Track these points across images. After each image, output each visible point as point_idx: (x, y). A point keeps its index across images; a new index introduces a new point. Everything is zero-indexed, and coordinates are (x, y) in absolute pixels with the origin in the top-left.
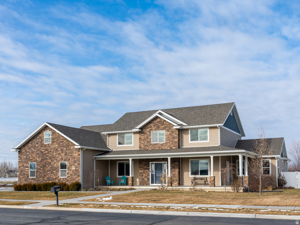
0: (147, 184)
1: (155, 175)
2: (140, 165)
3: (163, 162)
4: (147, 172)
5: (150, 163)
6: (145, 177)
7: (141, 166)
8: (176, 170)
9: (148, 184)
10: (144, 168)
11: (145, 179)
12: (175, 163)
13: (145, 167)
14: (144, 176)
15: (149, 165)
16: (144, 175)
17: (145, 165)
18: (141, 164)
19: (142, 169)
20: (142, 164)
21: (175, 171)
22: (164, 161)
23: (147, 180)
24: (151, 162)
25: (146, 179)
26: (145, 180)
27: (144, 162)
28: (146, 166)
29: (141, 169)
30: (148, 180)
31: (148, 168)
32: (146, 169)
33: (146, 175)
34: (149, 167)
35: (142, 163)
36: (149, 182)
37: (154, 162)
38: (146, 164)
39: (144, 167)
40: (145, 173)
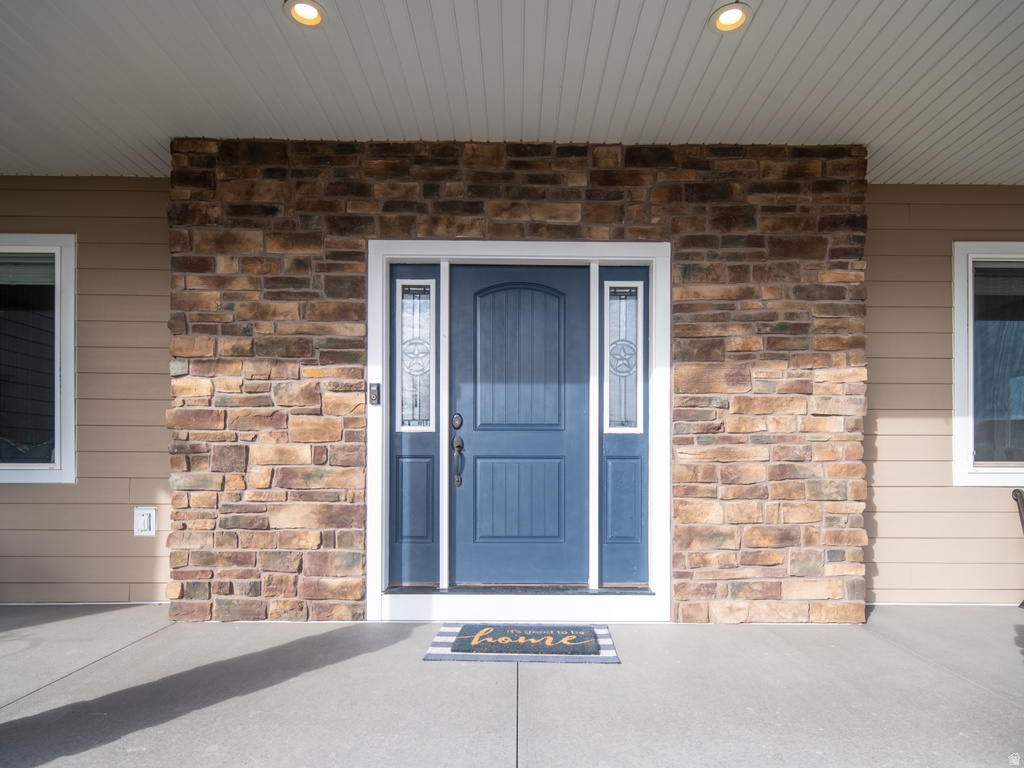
0: (317, 592)
1: (456, 447)
2: (194, 280)
3: (595, 252)
4: (312, 394)
5: (380, 253)
6: (285, 477)
7: (212, 297)
8: (821, 375)
9: (342, 593)
10: (266, 327)
11: (281, 520)
12: (804, 264)
13: (288, 318)
14: (258, 474)
15: (359, 287)
16: (264, 448)
17: (280, 286)
18: (203, 266)
19: (226, 344)
20: (223, 265)
21: (804, 389)
22: (619, 236)
23: (312, 540)
24: (387, 232)
25: (294, 518)
26: (286, 538)
27: (256, 235)
28: (292, 306)
29: (202, 345)
30: (325, 540)
31: (345, 330)
32: (299, 349)
33: (305, 453)
34: (361, 314)
35: (222, 244)
36: (359, 560)
37: (445, 251)
38: (301, 264)
39: (263, 314)
40: (276, 420)
